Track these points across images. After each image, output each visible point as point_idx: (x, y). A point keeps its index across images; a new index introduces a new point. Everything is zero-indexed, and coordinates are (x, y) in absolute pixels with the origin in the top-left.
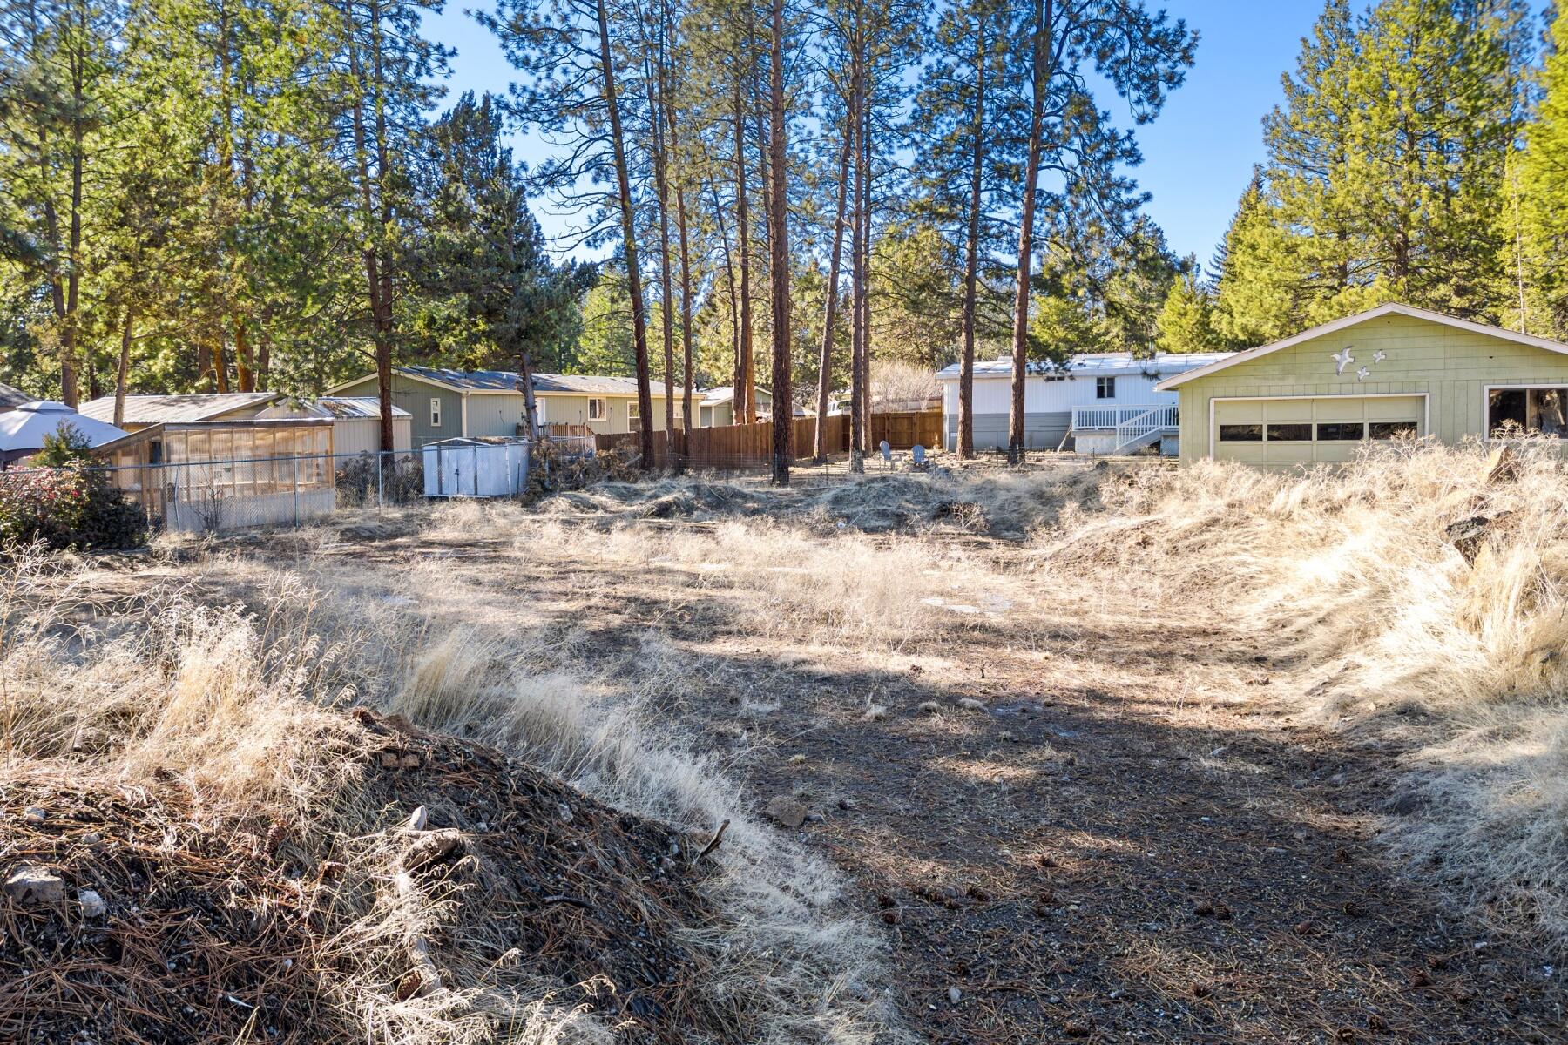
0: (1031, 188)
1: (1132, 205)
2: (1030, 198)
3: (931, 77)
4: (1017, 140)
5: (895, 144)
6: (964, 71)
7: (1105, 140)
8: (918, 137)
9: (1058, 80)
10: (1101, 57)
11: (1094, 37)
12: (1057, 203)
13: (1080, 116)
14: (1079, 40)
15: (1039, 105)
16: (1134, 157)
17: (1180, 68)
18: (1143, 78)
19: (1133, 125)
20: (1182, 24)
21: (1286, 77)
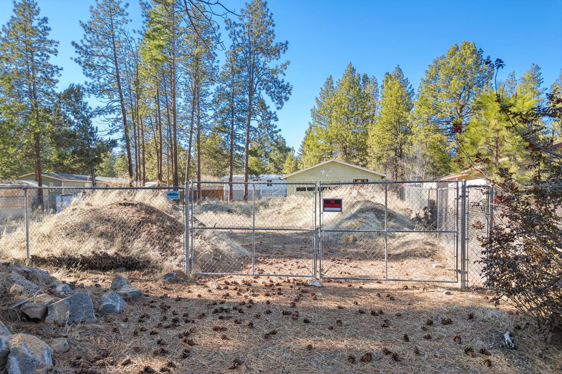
0: (249, 126)
1: (276, 132)
2: (248, 128)
3: (218, 90)
4: (244, 111)
5: (208, 109)
6: (228, 89)
7: (268, 113)
8: (215, 108)
9: (255, 95)
10: (267, 90)
11: (265, 84)
12: (255, 130)
13: (262, 106)
14: (261, 85)
15: (250, 102)
16: (276, 119)
17: (288, 95)
18: (278, 97)
19: (276, 110)
20: (288, 83)
21: (317, 98)
